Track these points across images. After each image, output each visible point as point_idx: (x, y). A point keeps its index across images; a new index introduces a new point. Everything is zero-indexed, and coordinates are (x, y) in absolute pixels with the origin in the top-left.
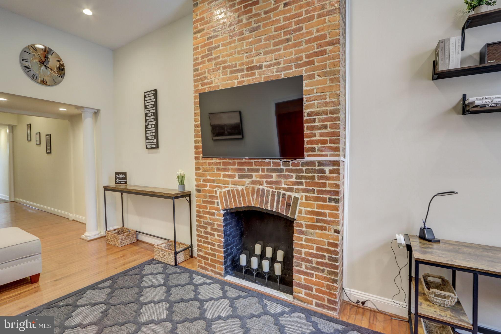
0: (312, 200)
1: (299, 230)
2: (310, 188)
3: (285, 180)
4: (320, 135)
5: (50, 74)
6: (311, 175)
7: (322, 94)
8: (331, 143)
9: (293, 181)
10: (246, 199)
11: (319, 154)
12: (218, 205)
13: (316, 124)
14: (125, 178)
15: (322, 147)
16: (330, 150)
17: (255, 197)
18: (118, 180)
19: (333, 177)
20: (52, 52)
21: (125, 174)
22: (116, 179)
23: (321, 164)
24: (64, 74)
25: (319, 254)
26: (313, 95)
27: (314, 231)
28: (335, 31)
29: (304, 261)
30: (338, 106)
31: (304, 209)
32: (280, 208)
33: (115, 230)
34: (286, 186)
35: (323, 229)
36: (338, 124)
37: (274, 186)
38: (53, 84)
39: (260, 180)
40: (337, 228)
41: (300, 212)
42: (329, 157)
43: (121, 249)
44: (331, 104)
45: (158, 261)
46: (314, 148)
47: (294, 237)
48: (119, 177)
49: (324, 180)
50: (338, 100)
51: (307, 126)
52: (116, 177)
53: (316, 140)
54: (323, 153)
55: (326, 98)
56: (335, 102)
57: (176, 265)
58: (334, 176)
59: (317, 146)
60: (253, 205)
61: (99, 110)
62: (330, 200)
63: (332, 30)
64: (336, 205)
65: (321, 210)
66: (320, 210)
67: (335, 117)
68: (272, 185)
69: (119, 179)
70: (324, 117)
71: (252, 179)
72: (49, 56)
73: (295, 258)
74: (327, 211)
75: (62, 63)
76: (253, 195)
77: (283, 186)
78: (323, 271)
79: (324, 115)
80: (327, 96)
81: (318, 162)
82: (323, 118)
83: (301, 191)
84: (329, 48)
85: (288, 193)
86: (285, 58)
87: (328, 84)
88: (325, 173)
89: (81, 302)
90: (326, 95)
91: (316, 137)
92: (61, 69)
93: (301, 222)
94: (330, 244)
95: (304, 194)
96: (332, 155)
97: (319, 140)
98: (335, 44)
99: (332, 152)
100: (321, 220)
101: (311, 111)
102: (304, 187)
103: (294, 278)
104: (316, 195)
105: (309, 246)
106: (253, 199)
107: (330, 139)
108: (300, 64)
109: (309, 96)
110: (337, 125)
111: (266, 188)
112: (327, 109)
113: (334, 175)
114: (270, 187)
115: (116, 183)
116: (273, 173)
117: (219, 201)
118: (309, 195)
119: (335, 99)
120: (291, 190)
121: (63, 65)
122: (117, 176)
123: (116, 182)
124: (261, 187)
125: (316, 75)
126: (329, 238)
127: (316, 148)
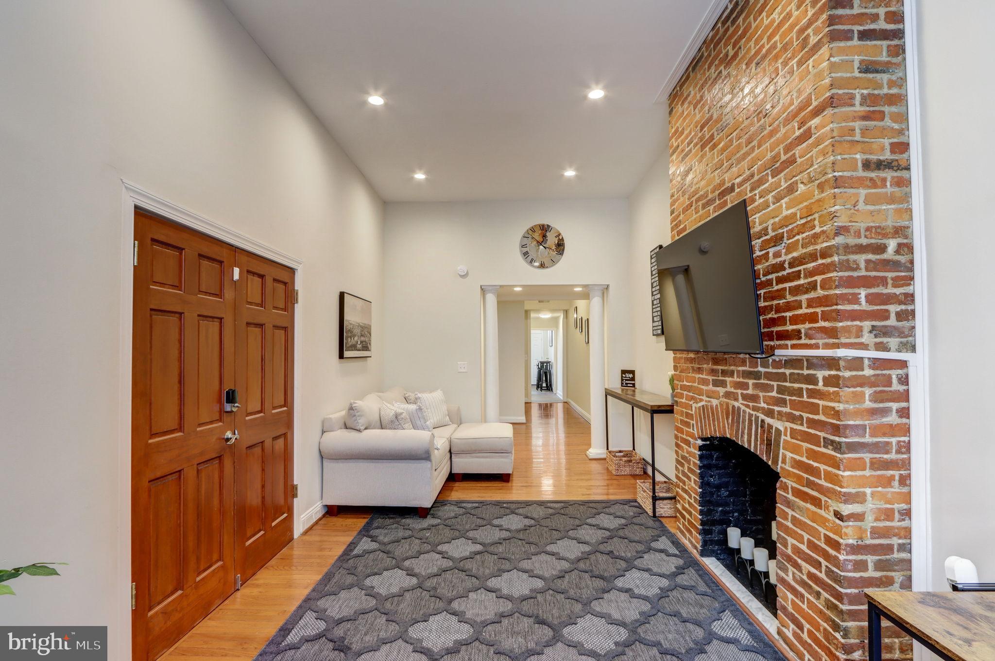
0: (799, 438)
1: (783, 495)
2: (797, 413)
3: (764, 394)
4: (808, 303)
5: (548, 254)
6: (796, 385)
7: (809, 219)
8: (825, 321)
9: (774, 397)
10: (721, 424)
11: (807, 344)
12: (693, 430)
13: (802, 281)
14: (633, 379)
15: (810, 329)
16: (824, 335)
17: (730, 421)
18: (624, 382)
19: (829, 393)
20: (550, 228)
21: (633, 372)
22: (622, 380)
23: (811, 363)
24: (563, 250)
25: (811, 557)
26: (795, 225)
27: (804, 504)
28: (823, 82)
29: (791, 563)
30: (834, 239)
31: (789, 455)
32: (759, 446)
33: (620, 452)
34: (765, 406)
35: (816, 502)
36: (833, 278)
37: (751, 404)
38: (551, 264)
39: (735, 391)
40: (838, 507)
41: (784, 462)
42: (822, 349)
43: (615, 477)
44: (822, 238)
45: (639, 504)
46: (799, 331)
47: (777, 510)
48: (626, 377)
49: (816, 398)
50: (832, 225)
51: (789, 287)
52: (622, 377)
53: (801, 315)
54: (813, 342)
55: (814, 227)
56: (828, 232)
57: (654, 516)
58: (831, 391)
59: (803, 327)
60: (728, 436)
61: (608, 286)
62: (828, 443)
63: (819, 84)
64: (836, 457)
65: (813, 461)
66: (811, 462)
67: (828, 264)
68: (749, 402)
69: (626, 380)
70: (813, 267)
71: (727, 389)
72: (548, 234)
73: (779, 553)
74: (822, 467)
75: (561, 238)
76: (727, 418)
77: (763, 405)
78: (818, 595)
79: (813, 262)
80: (816, 222)
81: (807, 360)
82: (811, 269)
83: (784, 419)
84: (816, 121)
85: (768, 420)
86: (760, 163)
87: (817, 196)
88: (817, 385)
89: (521, 511)
90: (815, 219)
91: (802, 308)
92: (560, 246)
93: (786, 481)
94: (829, 541)
95: (789, 425)
96: (827, 346)
97: (806, 314)
98: (823, 111)
99: (825, 339)
100: (813, 483)
101: (793, 258)
102: (787, 410)
103: (778, 594)
104: (804, 428)
105: (798, 533)
106: (728, 424)
107: (822, 311)
108: (777, 168)
109: (790, 227)
110: (832, 280)
111: (743, 408)
112: (815, 249)
113: (832, 389)
114: (747, 406)
115: (622, 386)
116: (750, 378)
117: (694, 422)
118: (795, 428)
119: (827, 226)
120: (770, 413)
121: (562, 239)
122: (624, 376)
123: (622, 383)
124: (736, 404)
125: (799, 182)
126: (826, 526)
127: (803, 331)
